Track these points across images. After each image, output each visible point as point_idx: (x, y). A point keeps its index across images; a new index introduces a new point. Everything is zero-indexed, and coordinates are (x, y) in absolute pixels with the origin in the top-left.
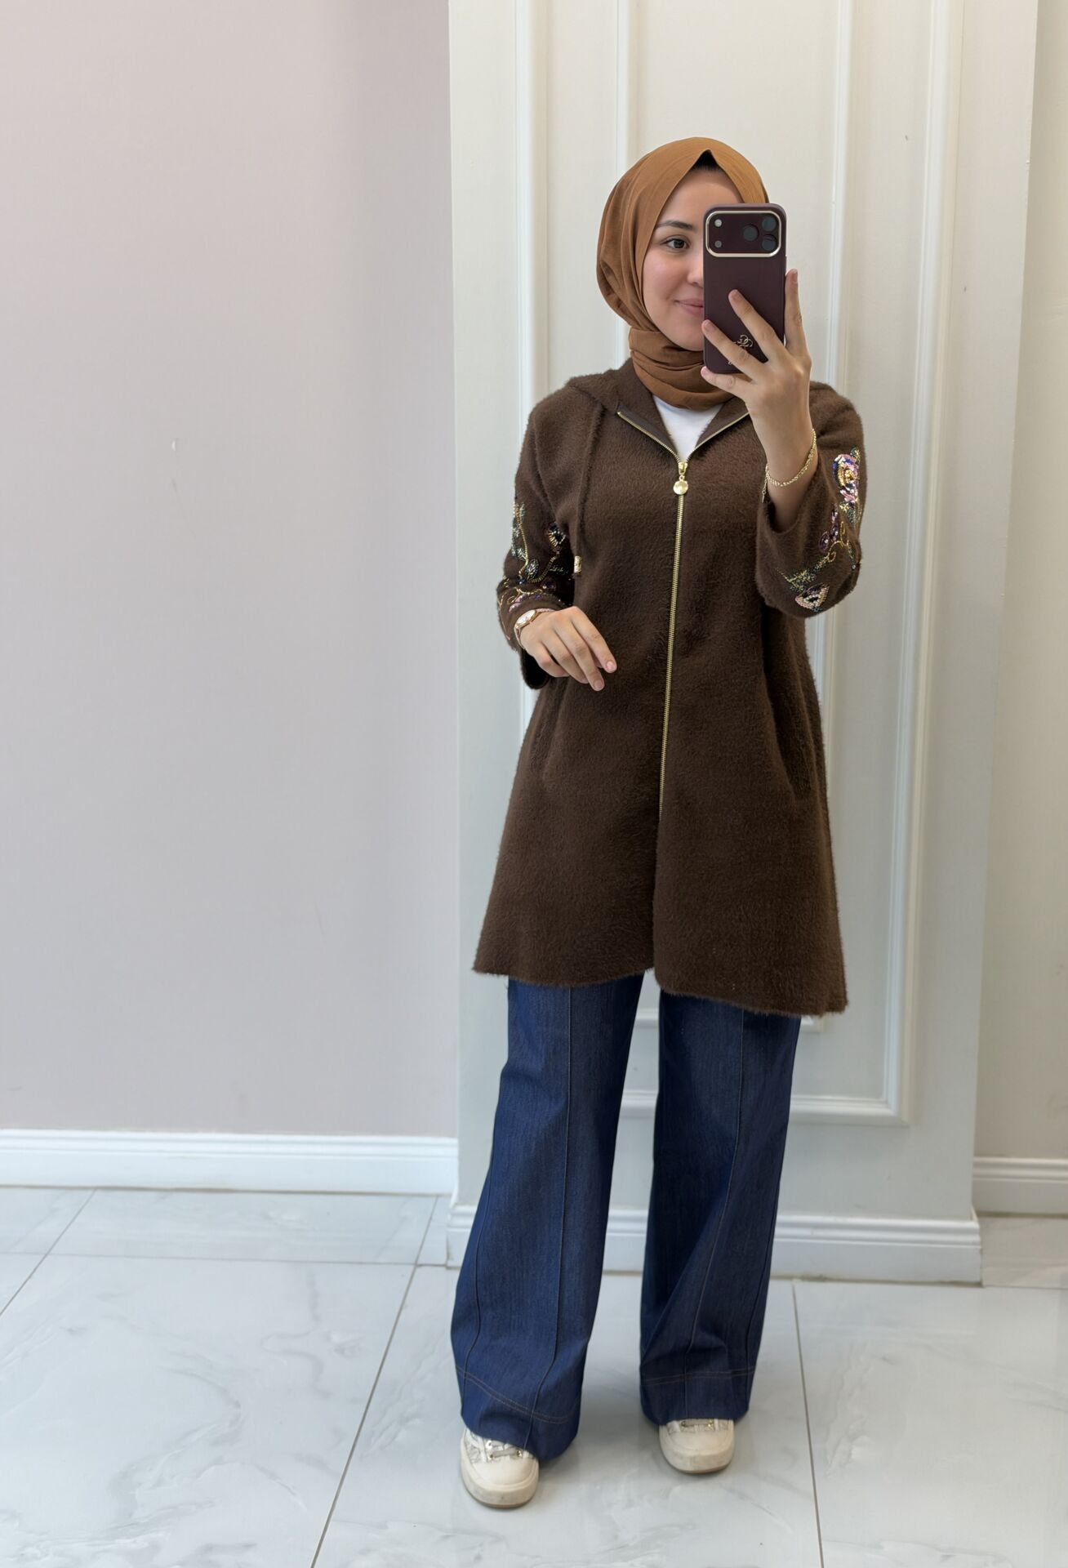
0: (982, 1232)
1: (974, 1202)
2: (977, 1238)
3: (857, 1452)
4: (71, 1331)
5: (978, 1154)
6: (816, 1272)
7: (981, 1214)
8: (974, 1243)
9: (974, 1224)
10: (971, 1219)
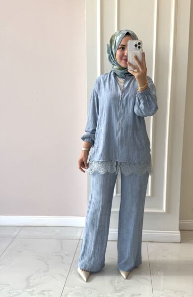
1: (179, 228)
2: (180, 234)
3: (159, 273)
4: (19, 252)
5: (180, 219)
6: (151, 240)
10: (179, 231)
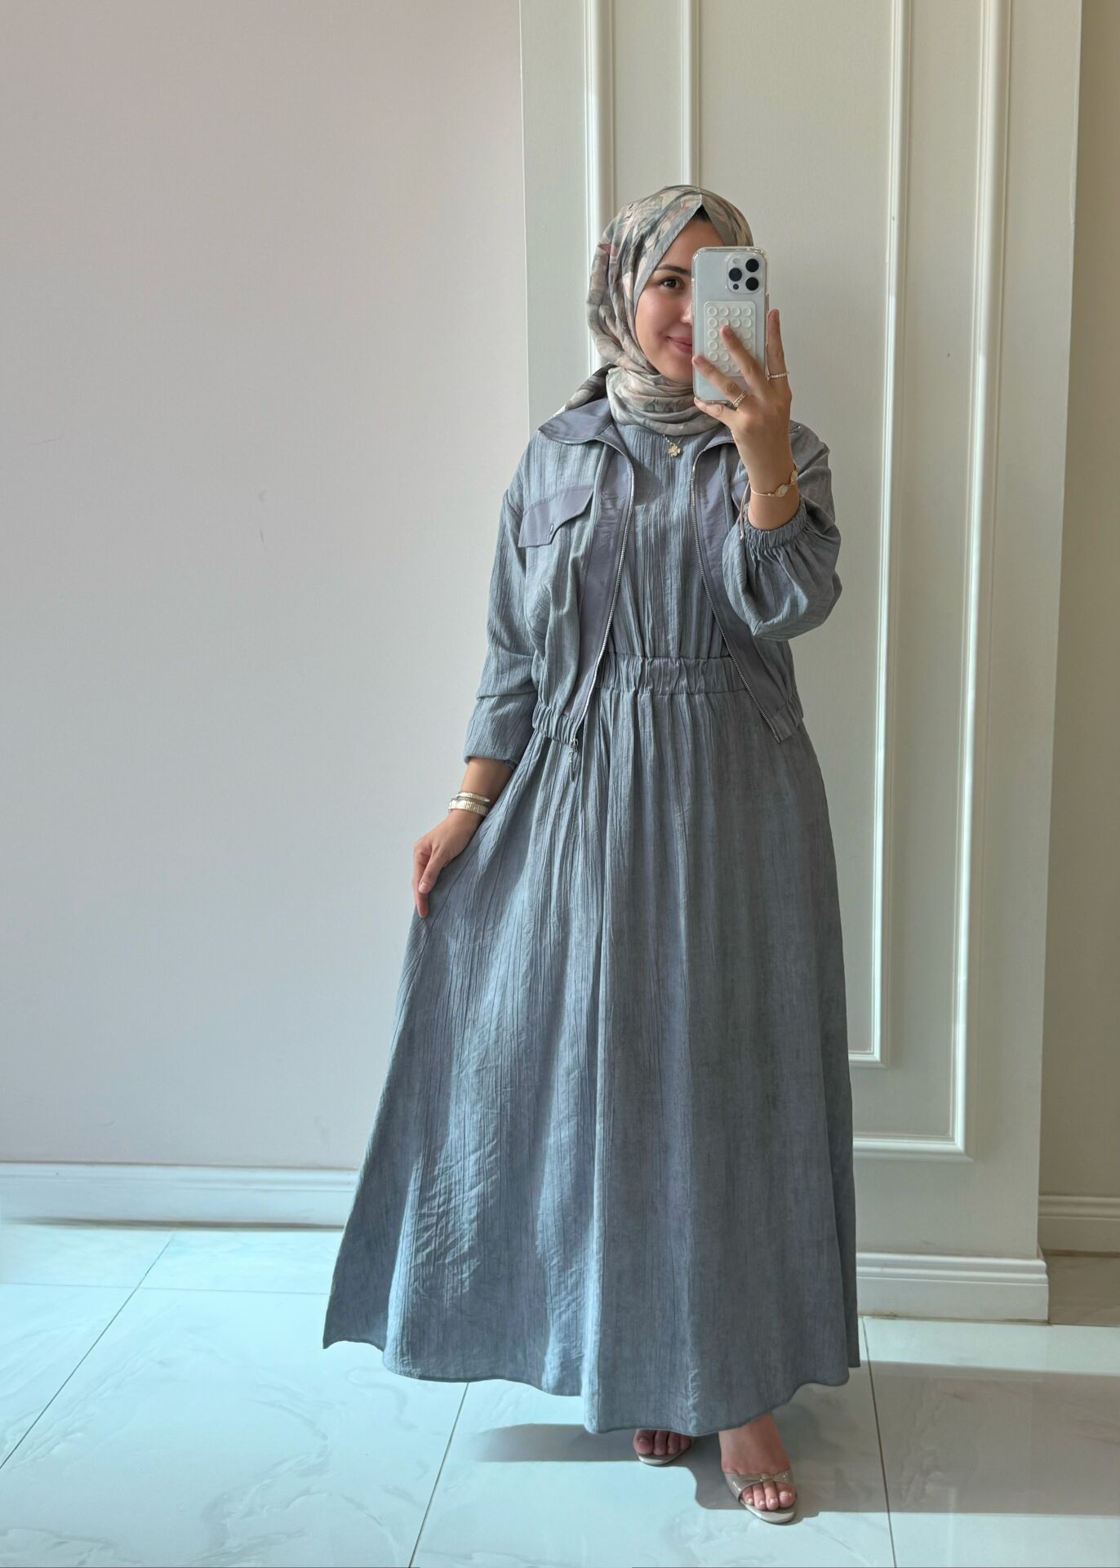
0: (1049, 1272)
1: (1040, 1241)
2: (1044, 1276)
3: (930, 1487)
6: (886, 1310)
7: (1048, 1254)
8: (1040, 1281)
9: (1041, 1263)
10: (1038, 1257)
